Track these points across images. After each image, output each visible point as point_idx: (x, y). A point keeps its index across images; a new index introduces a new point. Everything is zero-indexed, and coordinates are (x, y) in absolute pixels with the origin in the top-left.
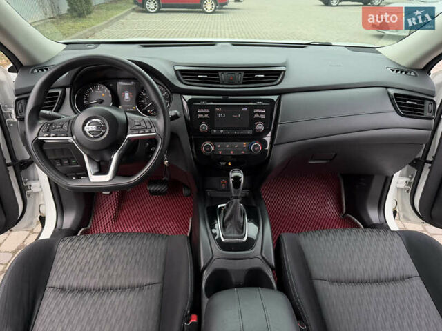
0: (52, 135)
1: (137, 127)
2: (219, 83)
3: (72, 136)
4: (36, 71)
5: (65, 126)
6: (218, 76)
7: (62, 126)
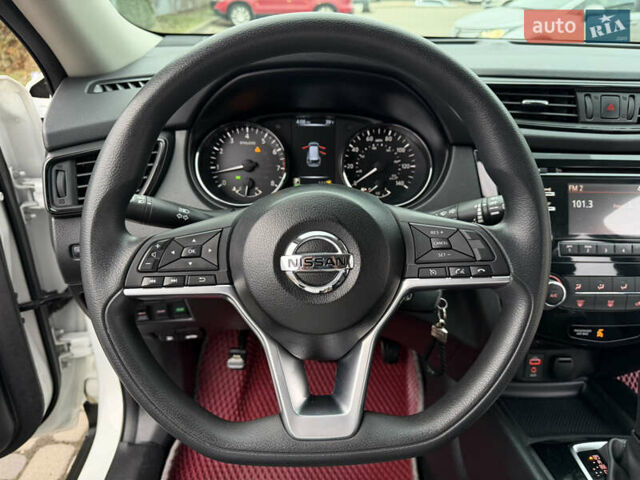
0: (167, 281)
1: (441, 255)
2: (575, 120)
3: (231, 283)
4: (98, 89)
5: (209, 250)
6: (574, 101)
7: (200, 249)
